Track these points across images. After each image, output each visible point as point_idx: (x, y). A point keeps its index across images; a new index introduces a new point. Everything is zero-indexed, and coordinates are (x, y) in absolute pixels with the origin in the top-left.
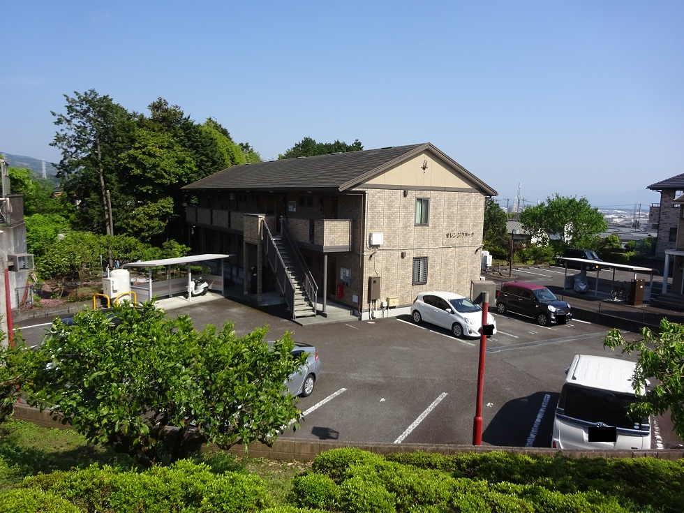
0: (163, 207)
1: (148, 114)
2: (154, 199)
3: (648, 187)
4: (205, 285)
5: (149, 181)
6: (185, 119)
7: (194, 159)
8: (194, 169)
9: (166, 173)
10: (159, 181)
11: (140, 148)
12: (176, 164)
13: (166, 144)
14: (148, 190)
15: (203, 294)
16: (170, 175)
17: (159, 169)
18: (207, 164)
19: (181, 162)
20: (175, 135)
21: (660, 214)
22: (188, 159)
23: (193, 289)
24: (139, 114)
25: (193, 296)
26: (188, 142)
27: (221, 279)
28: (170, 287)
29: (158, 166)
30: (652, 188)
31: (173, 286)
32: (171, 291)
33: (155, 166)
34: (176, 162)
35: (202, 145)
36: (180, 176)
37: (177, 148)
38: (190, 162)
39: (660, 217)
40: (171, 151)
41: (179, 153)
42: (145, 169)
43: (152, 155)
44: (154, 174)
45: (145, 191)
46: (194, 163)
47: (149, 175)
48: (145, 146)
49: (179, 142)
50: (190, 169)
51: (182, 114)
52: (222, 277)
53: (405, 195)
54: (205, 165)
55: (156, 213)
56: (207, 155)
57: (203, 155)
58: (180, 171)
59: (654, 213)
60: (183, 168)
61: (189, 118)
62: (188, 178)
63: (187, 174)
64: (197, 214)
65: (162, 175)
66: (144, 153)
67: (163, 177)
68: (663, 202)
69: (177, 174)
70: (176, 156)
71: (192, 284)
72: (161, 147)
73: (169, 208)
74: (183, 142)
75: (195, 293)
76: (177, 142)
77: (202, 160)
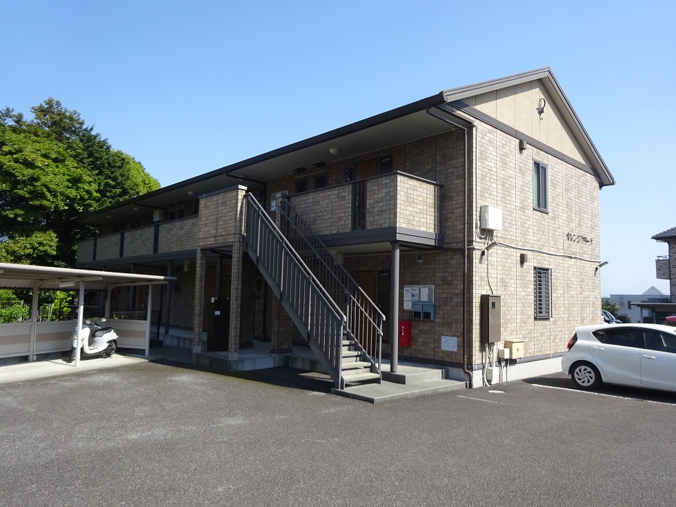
0: (40, 244)
1: (29, 117)
2: (26, 229)
3: (653, 238)
4: (112, 335)
5: (18, 202)
6: (86, 130)
7: (95, 181)
8: (95, 194)
9: (50, 191)
10: (37, 203)
11: (10, 153)
12: (67, 183)
13: (54, 156)
14: (16, 215)
15: (106, 354)
16: (55, 196)
17: (38, 184)
18: (114, 191)
19: (75, 181)
20: (70, 147)
21: (670, 267)
22: (86, 178)
23: (86, 342)
24: (15, 113)
25: (85, 357)
26: (88, 158)
27: (144, 326)
28: (33, 338)
29: (37, 179)
30: (658, 238)
31: (41, 338)
32: (35, 347)
33: (34, 179)
34: (68, 180)
35: (109, 163)
36: (73, 200)
37: (71, 163)
38: (90, 183)
39: (670, 271)
40: (60, 166)
41: (73, 170)
42: (15, 183)
43: (29, 164)
44: (31, 192)
45: (12, 216)
46: (94, 187)
47: (21, 192)
48: (20, 151)
49: (75, 157)
50: (88, 192)
51: (82, 124)
52: (148, 322)
53: (521, 148)
54: (111, 192)
55: (27, 251)
56: (114, 179)
57: (110, 178)
58: (72, 193)
59: (661, 266)
60: (77, 189)
61: (91, 129)
62: (84, 205)
63: (82, 198)
64: (95, 247)
65: (43, 193)
66: (16, 161)
67: (43, 196)
68: (672, 254)
69: (68, 197)
70: (67, 172)
71: (83, 333)
72: (45, 156)
73: (51, 246)
74: (81, 157)
75: (88, 350)
76: (71, 156)
77: (107, 184)
